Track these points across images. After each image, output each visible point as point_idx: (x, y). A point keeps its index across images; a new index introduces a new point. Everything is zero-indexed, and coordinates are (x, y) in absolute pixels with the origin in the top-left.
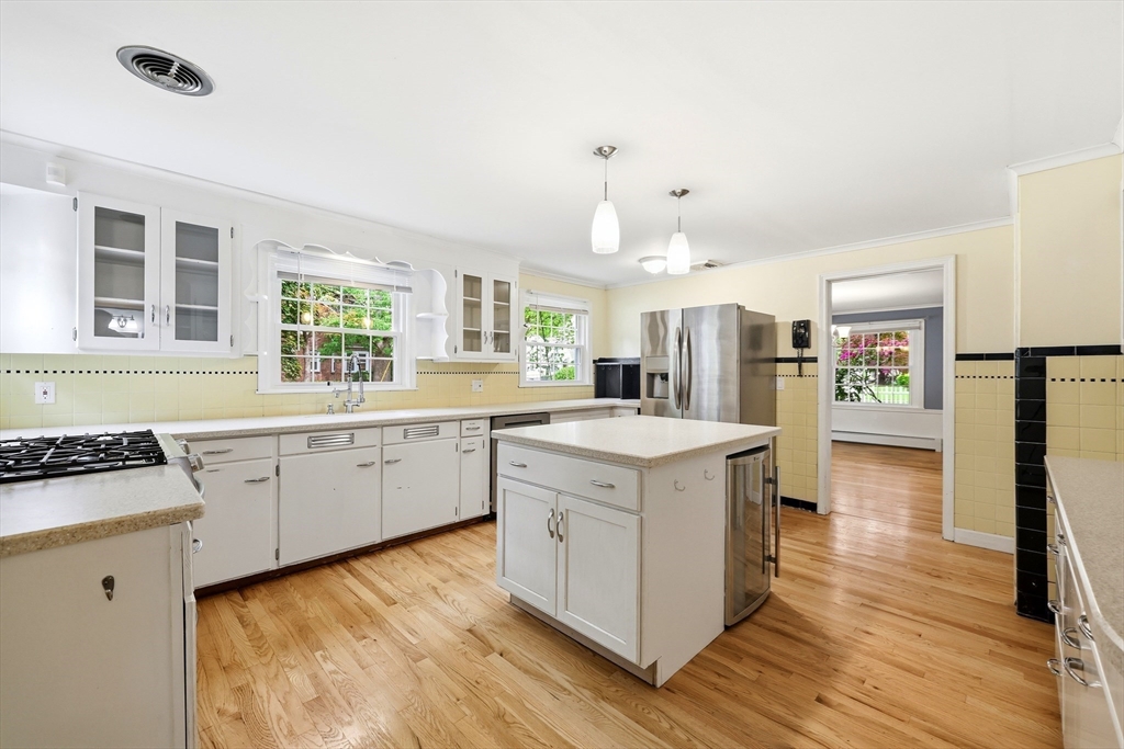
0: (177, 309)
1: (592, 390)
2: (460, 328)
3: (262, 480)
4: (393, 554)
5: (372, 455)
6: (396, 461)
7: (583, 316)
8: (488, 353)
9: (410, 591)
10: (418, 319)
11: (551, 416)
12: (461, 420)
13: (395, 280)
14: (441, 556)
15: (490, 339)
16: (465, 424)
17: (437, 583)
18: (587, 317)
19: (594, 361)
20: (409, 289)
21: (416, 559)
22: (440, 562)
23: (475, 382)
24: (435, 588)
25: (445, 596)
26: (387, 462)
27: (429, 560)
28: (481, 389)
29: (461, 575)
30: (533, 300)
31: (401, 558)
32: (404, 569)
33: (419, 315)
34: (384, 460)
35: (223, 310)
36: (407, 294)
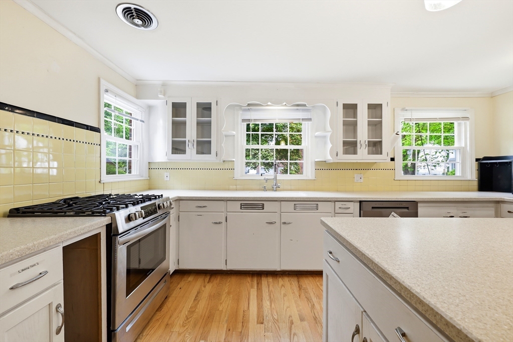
0: (198, 142)
1: (475, 184)
2: (341, 139)
3: (220, 223)
4: (286, 279)
5: (275, 218)
6: (289, 223)
7: (463, 122)
8: (363, 155)
9: (276, 317)
10: (316, 137)
11: (419, 205)
12: (335, 201)
13: (300, 115)
14: (312, 295)
15: (364, 146)
16: (338, 205)
17: (296, 319)
18: (468, 123)
19: (477, 160)
20: (310, 120)
21: (296, 289)
22: (309, 299)
23: (357, 175)
24: (292, 323)
25: (295, 334)
26: (284, 223)
27: (303, 294)
28: (362, 180)
29: (315, 318)
30: (408, 115)
31: (288, 285)
32: (285, 295)
33: (317, 134)
34: (283, 221)
35: (213, 139)
36: (310, 122)
